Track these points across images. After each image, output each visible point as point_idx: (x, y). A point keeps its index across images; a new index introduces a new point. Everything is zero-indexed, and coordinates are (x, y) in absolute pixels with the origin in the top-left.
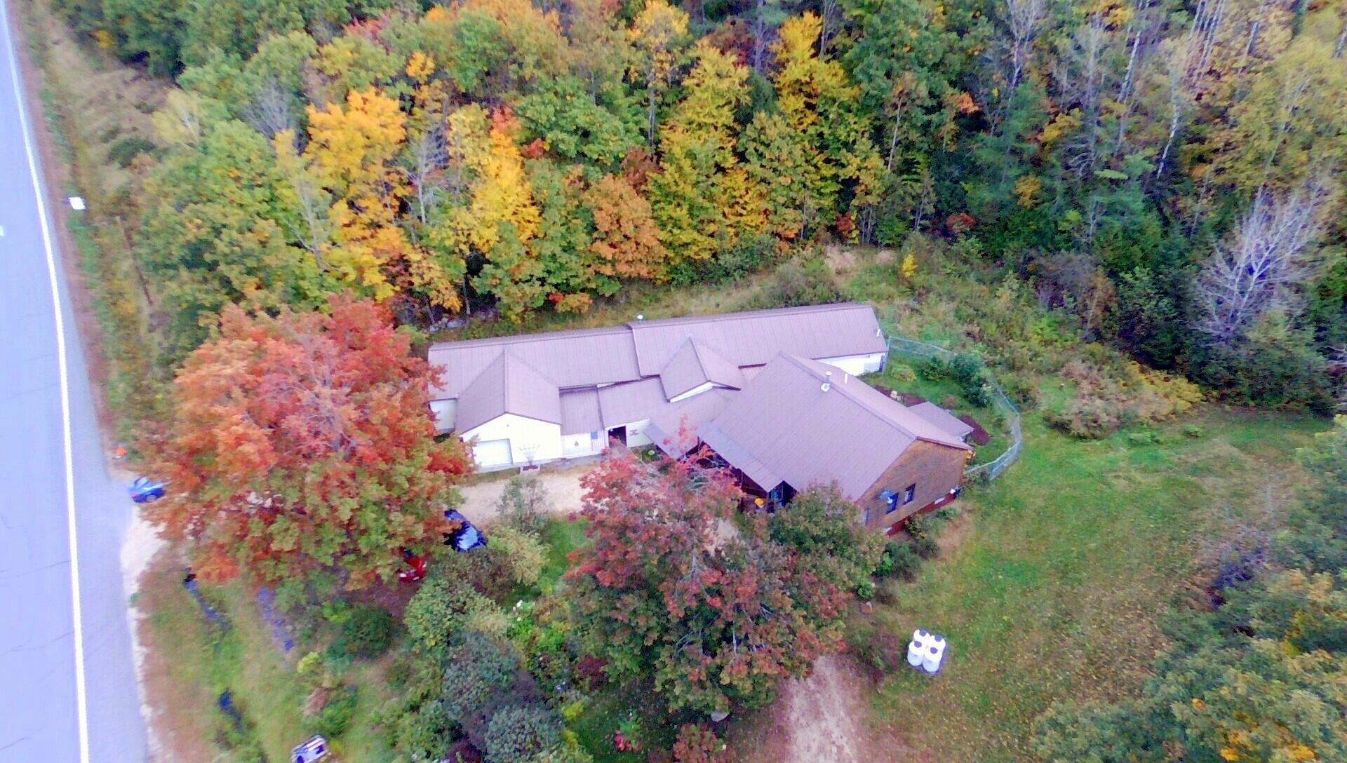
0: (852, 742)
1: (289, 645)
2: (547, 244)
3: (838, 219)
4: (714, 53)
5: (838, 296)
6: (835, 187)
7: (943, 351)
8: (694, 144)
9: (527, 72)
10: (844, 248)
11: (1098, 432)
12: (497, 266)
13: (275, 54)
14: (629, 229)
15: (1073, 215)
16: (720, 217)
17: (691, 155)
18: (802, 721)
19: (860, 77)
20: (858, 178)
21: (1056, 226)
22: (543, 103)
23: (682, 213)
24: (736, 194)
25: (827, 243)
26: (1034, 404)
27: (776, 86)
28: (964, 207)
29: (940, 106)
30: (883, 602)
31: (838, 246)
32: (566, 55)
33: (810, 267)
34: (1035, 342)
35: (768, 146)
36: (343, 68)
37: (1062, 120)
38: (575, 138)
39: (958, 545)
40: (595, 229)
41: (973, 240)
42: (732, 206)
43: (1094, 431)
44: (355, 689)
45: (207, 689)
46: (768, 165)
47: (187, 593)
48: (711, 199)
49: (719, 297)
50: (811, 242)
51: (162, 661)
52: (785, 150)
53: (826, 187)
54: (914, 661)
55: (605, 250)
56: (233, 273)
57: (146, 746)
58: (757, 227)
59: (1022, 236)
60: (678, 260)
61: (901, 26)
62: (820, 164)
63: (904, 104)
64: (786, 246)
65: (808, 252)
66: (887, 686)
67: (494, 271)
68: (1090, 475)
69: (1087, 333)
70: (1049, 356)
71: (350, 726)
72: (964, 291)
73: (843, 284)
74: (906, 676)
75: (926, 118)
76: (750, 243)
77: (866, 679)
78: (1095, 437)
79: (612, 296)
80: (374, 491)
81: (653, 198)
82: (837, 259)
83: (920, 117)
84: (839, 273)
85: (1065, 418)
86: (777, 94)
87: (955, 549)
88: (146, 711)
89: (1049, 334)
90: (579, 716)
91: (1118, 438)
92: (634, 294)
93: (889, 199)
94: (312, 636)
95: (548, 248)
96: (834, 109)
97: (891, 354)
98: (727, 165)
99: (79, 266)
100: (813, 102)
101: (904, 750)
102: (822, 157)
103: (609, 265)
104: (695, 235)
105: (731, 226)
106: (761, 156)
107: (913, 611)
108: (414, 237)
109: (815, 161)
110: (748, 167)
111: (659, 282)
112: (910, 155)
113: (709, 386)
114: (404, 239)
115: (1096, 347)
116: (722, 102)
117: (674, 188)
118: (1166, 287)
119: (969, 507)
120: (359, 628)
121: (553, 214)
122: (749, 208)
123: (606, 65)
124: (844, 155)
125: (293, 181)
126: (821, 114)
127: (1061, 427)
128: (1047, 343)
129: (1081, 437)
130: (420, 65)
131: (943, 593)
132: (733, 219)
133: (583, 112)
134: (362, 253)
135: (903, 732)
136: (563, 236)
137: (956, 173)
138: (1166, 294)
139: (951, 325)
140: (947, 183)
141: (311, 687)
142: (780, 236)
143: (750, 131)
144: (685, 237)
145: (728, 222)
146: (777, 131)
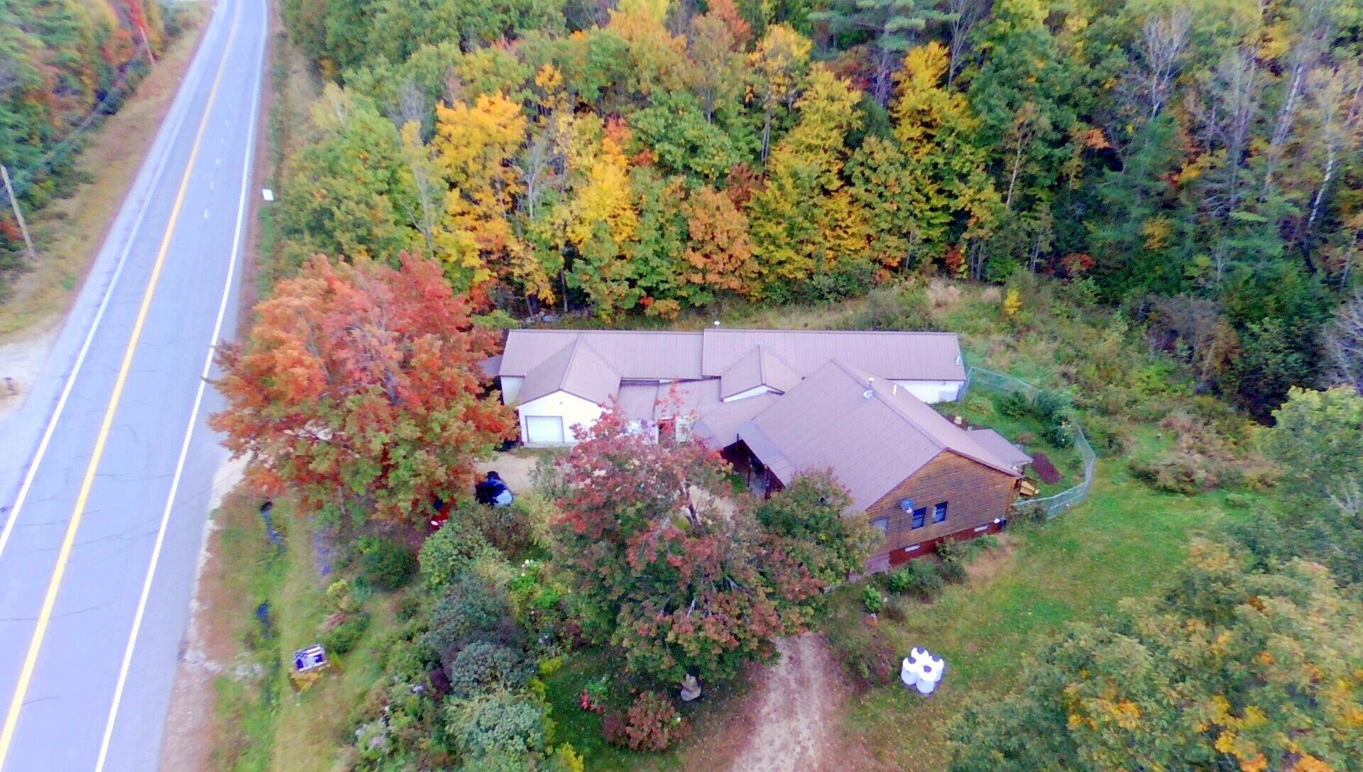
0: (820, 745)
1: (326, 571)
2: (639, 247)
3: (946, 252)
4: (829, 76)
5: (930, 325)
6: (946, 219)
7: (1029, 387)
8: (800, 164)
9: (644, 87)
10: (950, 281)
11: (1189, 488)
12: (587, 262)
13: (424, 61)
14: (722, 240)
15: (1202, 260)
16: (821, 239)
17: (795, 175)
18: (773, 716)
19: (980, 107)
20: (970, 211)
21: (1183, 272)
22: (656, 116)
23: (778, 231)
24: (837, 216)
25: (933, 275)
26: (1120, 450)
27: (895, 115)
28: (1083, 249)
29: (1065, 139)
30: (891, 617)
31: (945, 279)
32: (683, 70)
33: (910, 297)
34: (1137, 389)
35: (875, 170)
36: (478, 75)
37: (1204, 160)
38: (681, 152)
39: (990, 575)
40: (689, 238)
41: (1090, 281)
42: (833, 229)
43: (1186, 484)
44: (368, 616)
45: (250, 597)
46: (875, 189)
47: (260, 519)
48: (813, 220)
49: (810, 319)
50: (916, 272)
51: (220, 567)
52: (893, 176)
53: (936, 217)
54: (907, 679)
55: (697, 260)
56: (344, 238)
57: (185, 633)
58: (856, 251)
59: (1146, 283)
60: (772, 278)
61: (1029, 57)
62: (931, 194)
63: (1025, 136)
64: (887, 274)
65: (911, 283)
66: (873, 700)
67: (584, 267)
68: (1168, 528)
69: (1201, 385)
70: (1151, 404)
71: (354, 647)
72: (1068, 331)
73: (939, 316)
74: (896, 694)
75: (1048, 151)
76: (849, 268)
77: (851, 688)
78: (1184, 492)
79: (703, 306)
80: (408, 430)
81: (753, 215)
82: (938, 290)
83: (1041, 150)
84: (938, 305)
85: (1152, 467)
86: (894, 122)
87: (986, 579)
88: (194, 605)
89: (1156, 383)
90: (556, 672)
91: (1213, 497)
92: (726, 308)
93: (1001, 233)
94: (346, 566)
95: (638, 251)
96: (951, 139)
97: (971, 387)
98: (831, 187)
99: (257, 246)
100: (929, 131)
101: (872, 763)
102: (936, 187)
103: (700, 275)
104: (791, 253)
105: (830, 249)
106: (867, 180)
107: (921, 631)
108: (519, 230)
109: (926, 191)
110: (852, 190)
111: (753, 299)
112: (1030, 192)
113: (763, 389)
114: (510, 231)
115: (1208, 400)
116: (832, 125)
117: (773, 206)
118: (1298, 340)
119: (1015, 539)
120: (381, 560)
121: (650, 219)
122: (850, 231)
123: (719, 83)
124: (957, 186)
125: (413, 167)
126: (938, 144)
127: (1147, 477)
128: (1152, 391)
129: (1168, 490)
130: (548, 77)
131: (961, 620)
132: (833, 242)
133: (693, 126)
134: (467, 239)
135: (877, 744)
136: (657, 241)
137: (1079, 212)
138: (1298, 349)
139: (1046, 365)
140: (1069, 222)
141: (332, 609)
142: (880, 262)
143: (858, 155)
144: (780, 255)
145: (828, 245)
146: (885, 156)
